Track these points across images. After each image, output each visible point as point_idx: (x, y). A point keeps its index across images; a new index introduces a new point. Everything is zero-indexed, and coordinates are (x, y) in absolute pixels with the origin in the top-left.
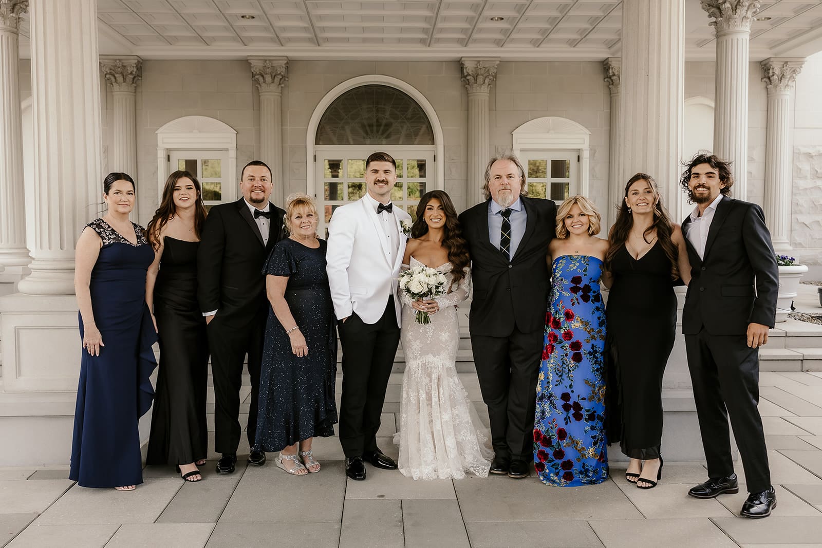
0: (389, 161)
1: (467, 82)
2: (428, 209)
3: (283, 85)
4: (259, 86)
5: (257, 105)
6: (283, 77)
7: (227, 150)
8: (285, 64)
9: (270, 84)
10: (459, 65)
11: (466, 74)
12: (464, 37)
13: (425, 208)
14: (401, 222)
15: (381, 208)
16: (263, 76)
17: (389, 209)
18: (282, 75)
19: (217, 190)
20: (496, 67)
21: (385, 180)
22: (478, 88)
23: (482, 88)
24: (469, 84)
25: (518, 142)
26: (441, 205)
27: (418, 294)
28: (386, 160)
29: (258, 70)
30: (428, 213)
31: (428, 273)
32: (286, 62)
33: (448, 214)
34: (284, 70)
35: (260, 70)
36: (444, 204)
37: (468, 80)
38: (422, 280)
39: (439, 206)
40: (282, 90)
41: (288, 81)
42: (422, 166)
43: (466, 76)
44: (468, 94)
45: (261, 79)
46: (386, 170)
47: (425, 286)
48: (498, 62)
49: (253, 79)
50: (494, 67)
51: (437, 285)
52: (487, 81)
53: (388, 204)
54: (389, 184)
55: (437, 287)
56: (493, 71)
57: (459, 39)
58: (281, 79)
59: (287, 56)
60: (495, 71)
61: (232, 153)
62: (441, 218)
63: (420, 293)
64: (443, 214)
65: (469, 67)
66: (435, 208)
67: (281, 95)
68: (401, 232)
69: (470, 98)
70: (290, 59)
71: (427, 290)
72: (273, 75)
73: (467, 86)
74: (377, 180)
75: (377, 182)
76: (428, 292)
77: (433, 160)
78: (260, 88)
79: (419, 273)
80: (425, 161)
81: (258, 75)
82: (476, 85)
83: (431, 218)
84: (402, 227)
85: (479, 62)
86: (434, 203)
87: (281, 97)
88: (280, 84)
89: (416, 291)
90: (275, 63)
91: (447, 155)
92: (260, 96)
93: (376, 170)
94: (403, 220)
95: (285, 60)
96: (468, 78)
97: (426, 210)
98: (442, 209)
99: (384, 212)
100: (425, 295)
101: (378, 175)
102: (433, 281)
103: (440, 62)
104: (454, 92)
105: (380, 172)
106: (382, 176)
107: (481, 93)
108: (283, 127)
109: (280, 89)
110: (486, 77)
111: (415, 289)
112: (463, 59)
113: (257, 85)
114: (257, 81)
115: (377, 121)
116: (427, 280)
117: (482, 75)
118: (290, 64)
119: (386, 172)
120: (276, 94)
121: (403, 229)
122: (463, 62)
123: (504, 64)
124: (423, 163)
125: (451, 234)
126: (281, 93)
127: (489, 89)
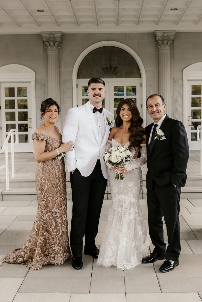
0: (101, 83)
1: (158, 44)
2: (122, 110)
3: (59, 47)
4: (47, 48)
5: (46, 58)
6: (60, 43)
7: (30, 82)
8: (61, 36)
9: (53, 47)
10: (154, 35)
11: (157, 39)
12: (156, 19)
13: (121, 109)
14: (107, 119)
15: (95, 110)
16: (49, 42)
17: (101, 111)
18: (59, 42)
19: (25, 104)
20: (174, 35)
21: (99, 94)
22: (164, 47)
23: (166, 47)
24: (159, 45)
25: (186, 76)
26: (130, 108)
27: (116, 163)
28: (100, 83)
29: (46, 39)
30: (122, 112)
31: (120, 151)
32: (61, 35)
33: (134, 112)
34: (60, 39)
35: (47, 39)
36: (132, 107)
37: (159, 43)
38: (118, 155)
39: (129, 108)
40: (59, 50)
41: (62, 45)
42: (134, 89)
43: (158, 40)
44: (159, 50)
45: (48, 44)
46: (100, 88)
47: (120, 158)
48: (175, 33)
49: (44, 44)
50: (172, 35)
51: (126, 157)
52: (169, 43)
53: (100, 108)
54: (102, 96)
55: (126, 158)
56: (172, 38)
57: (154, 21)
58: (58, 44)
59: (61, 32)
60: (173, 38)
61: (33, 84)
62: (129, 115)
63: (117, 162)
64: (130, 113)
65: (159, 35)
66: (126, 110)
67: (58, 52)
68: (107, 124)
69: (160, 52)
70: (63, 33)
71: (121, 160)
72: (54, 42)
73: (158, 46)
74: (95, 94)
75: (95, 95)
76: (121, 161)
77: (140, 86)
78: (47, 49)
79: (115, 151)
80: (136, 86)
81: (47, 42)
82: (163, 45)
83: (123, 115)
84: (107, 121)
85: (164, 33)
86: (126, 107)
87: (59, 53)
88: (58, 46)
89: (115, 162)
90: (55, 35)
91: (148, 83)
92: (47, 53)
93: (94, 88)
94: (108, 117)
95: (61, 34)
96: (159, 41)
97: (121, 110)
98: (130, 110)
99: (98, 112)
100: (120, 163)
101: (95, 91)
102: (124, 155)
103: (144, 34)
104: (151, 50)
105: (96, 89)
106: (98, 92)
107: (166, 50)
108: (60, 70)
109: (58, 49)
110: (168, 41)
111: (114, 160)
112: (156, 31)
113: (46, 47)
114: (46, 46)
115: (110, 66)
116: (120, 155)
117: (166, 40)
118: (63, 36)
119: (100, 89)
120: (56, 52)
121: (108, 122)
122: (156, 33)
123: (178, 34)
124: (135, 88)
125: (135, 124)
126: (59, 51)
127: (170, 47)
